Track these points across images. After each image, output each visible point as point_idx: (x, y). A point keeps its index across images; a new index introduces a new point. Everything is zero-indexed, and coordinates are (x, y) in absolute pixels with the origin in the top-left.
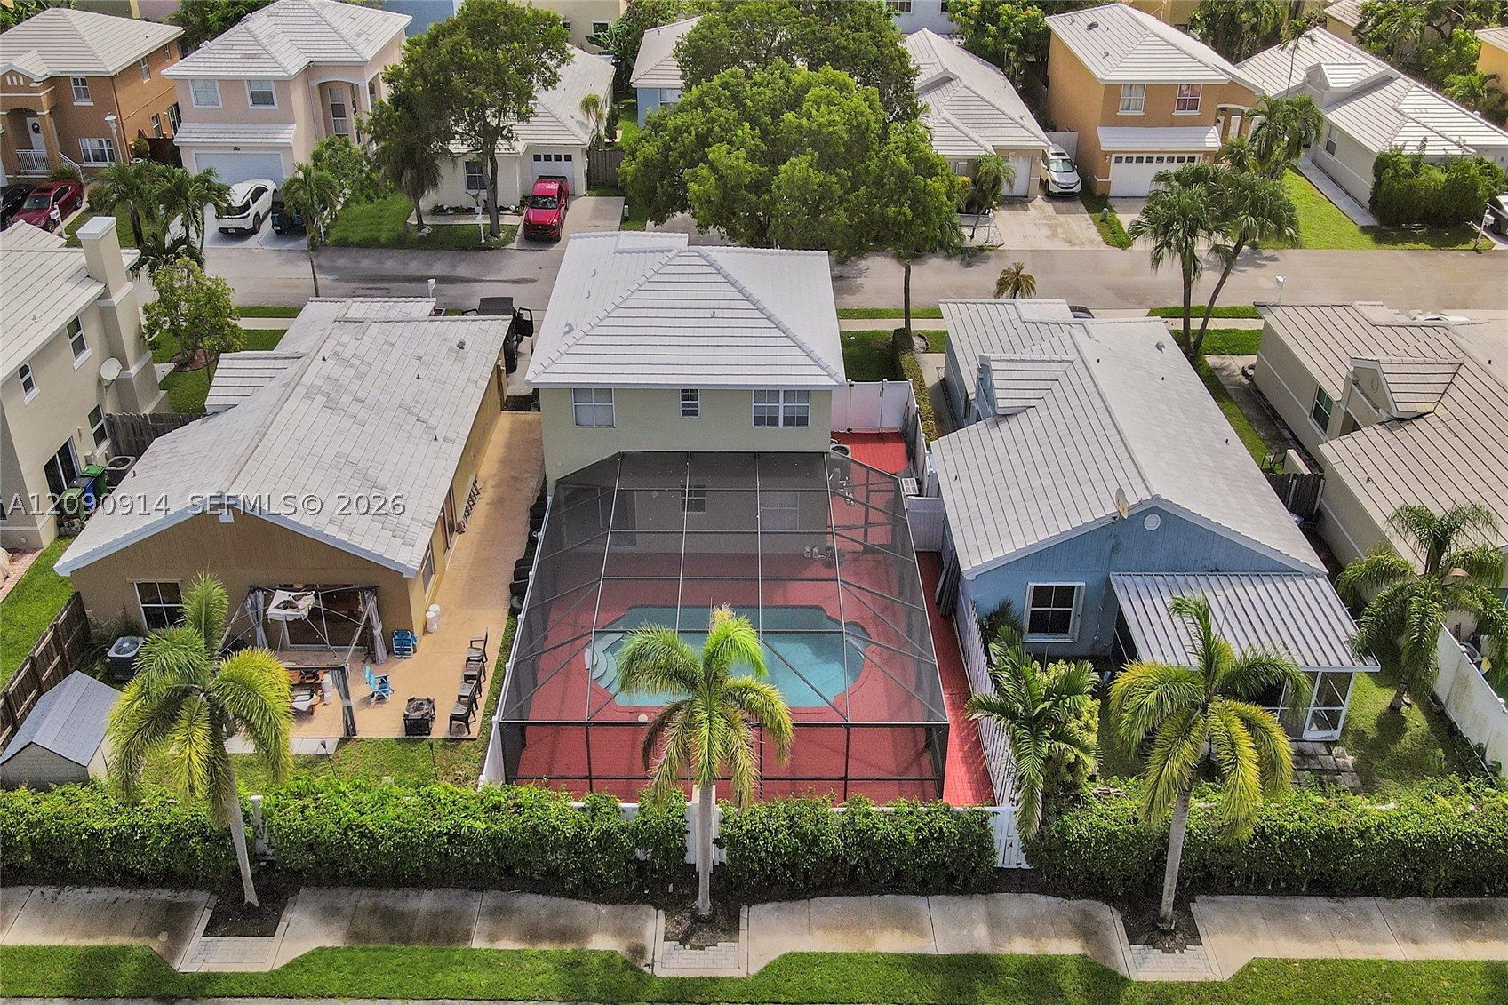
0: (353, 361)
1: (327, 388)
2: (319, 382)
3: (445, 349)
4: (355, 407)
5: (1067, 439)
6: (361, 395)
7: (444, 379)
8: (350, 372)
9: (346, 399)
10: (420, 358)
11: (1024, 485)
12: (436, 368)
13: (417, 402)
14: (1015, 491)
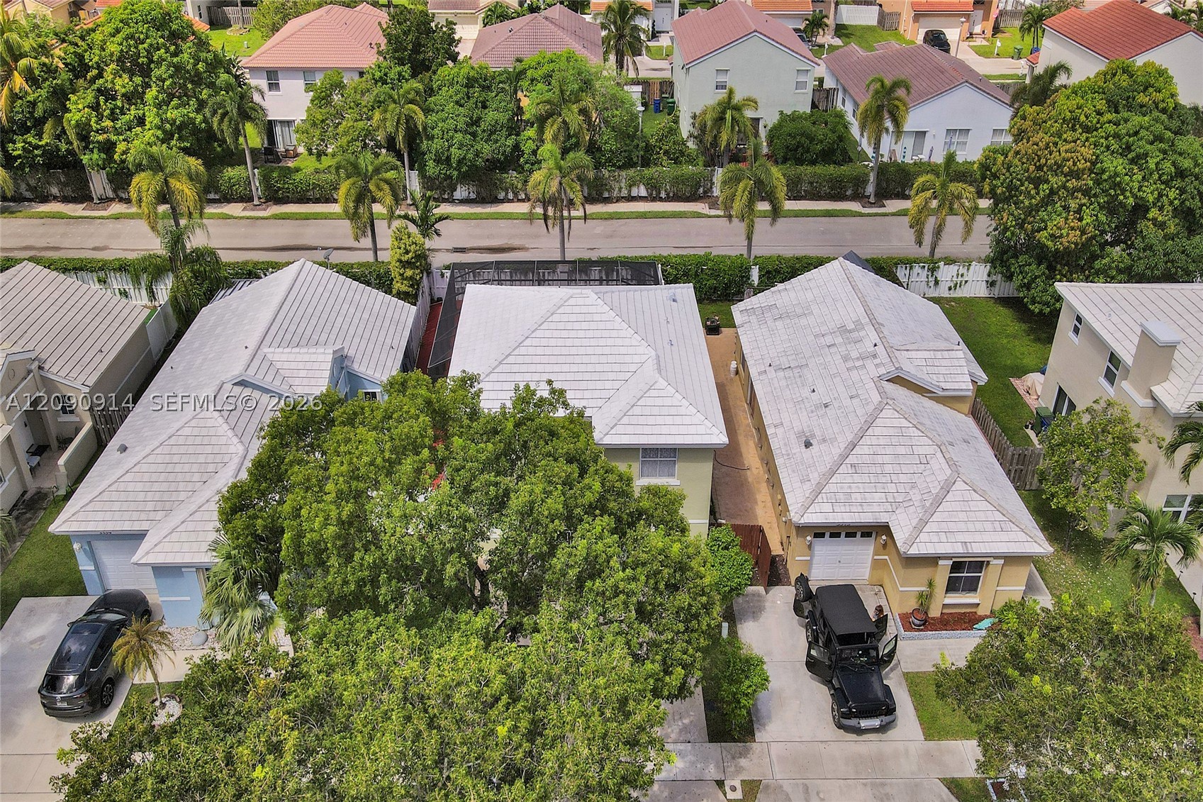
0: (861, 363)
1: (855, 335)
2: (862, 333)
3: (818, 433)
4: (829, 340)
5: (317, 313)
6: (833, 350)
7: (798, 407)
8: (854, 354)
9: (839, 340)
10: (826, 406)
11: (358, 314)
12: (809, 409)
13: (800, 376)
14: (366, 316)
